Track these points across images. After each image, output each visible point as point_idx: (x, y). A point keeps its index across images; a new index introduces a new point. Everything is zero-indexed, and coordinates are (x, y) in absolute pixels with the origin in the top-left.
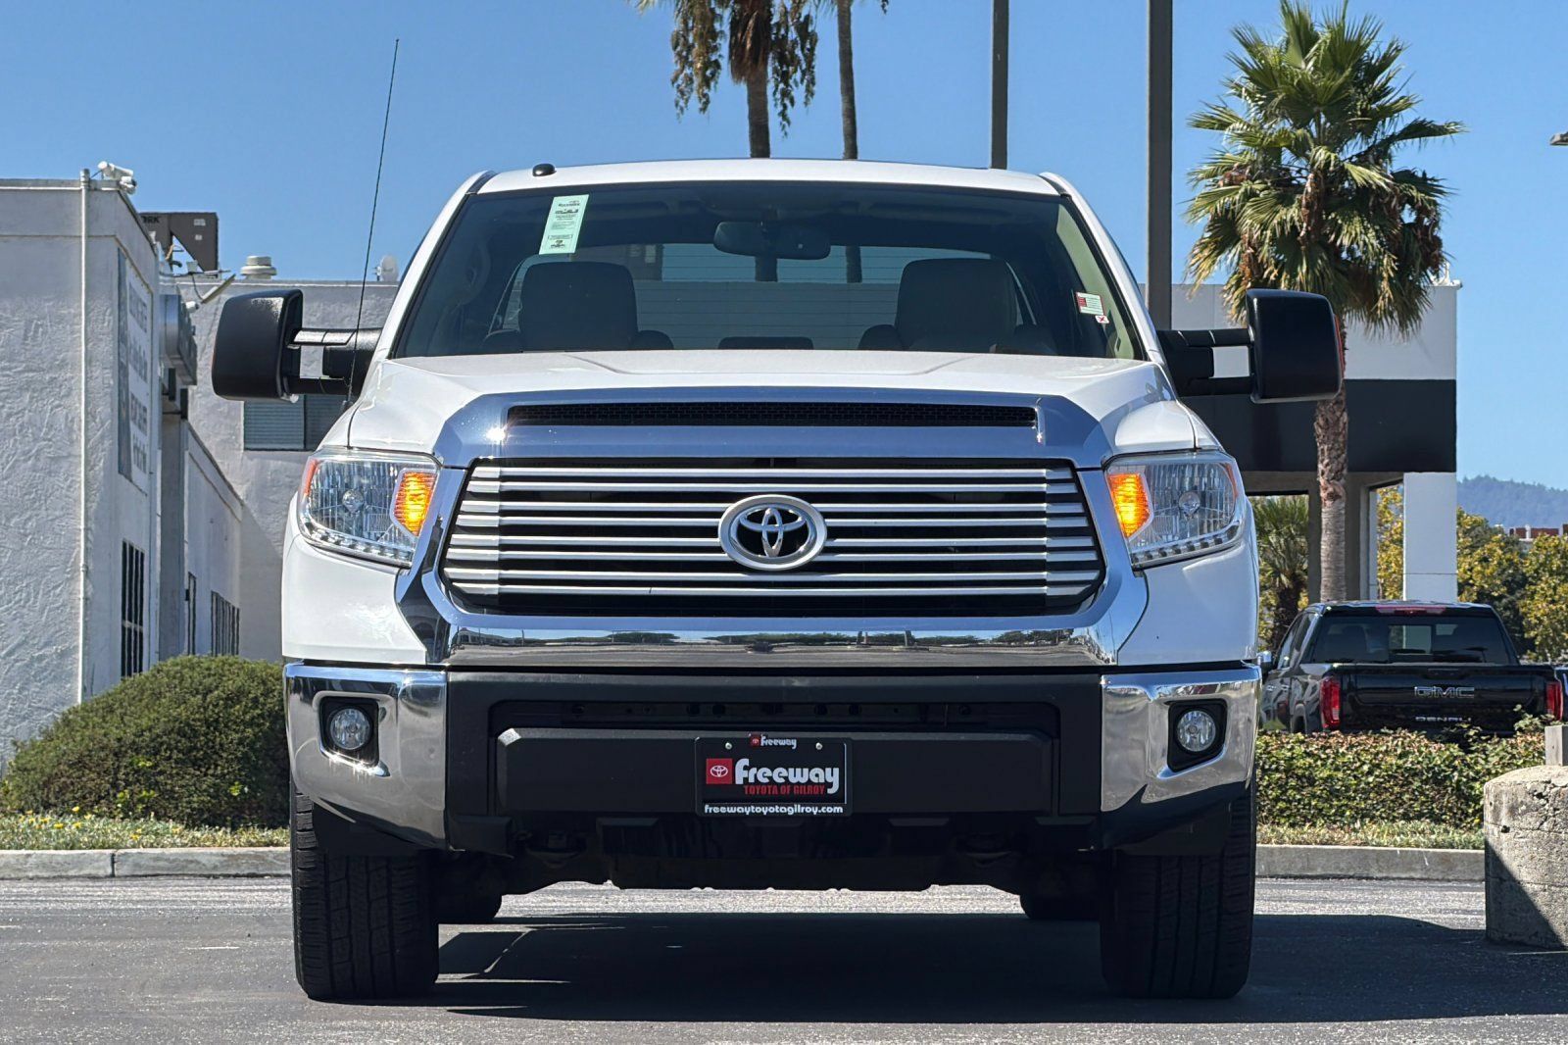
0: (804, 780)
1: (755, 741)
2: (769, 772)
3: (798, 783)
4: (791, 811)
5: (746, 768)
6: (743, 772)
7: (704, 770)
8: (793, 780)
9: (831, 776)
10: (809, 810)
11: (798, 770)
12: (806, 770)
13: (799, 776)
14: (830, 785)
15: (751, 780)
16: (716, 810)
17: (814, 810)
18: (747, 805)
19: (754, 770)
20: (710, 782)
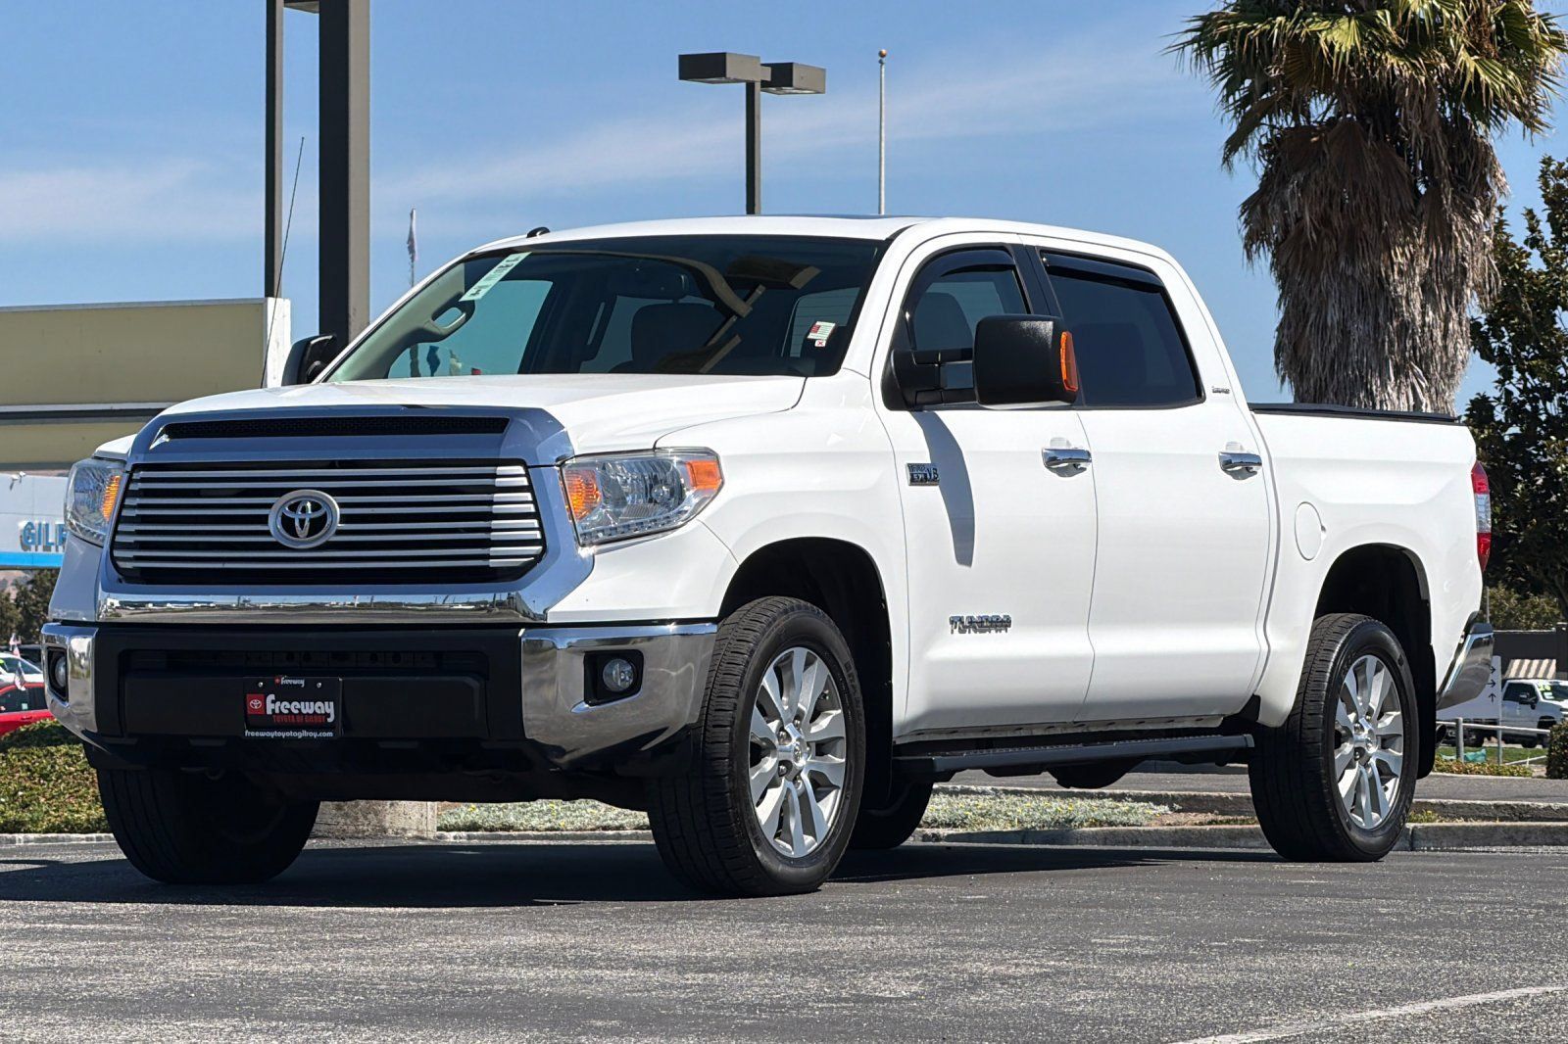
0: (311, 712)
1: (277, 681)
2: (288, 706)
3: (308, 714)
4: (300, 735)
5: (273, 702)
6: (272, 705)
7: (245, 704)
8: (304, 712)
9: (328, 708)
10: (311, 734)
11: (307, 703)
12: (312, 703)
13: (308, 708)
14: (328, 715)
15: (277, 711)
16: (253, 734)
17: (315, 735)
18: (272, 730)
19: (278, 703)
20: (249, 712)
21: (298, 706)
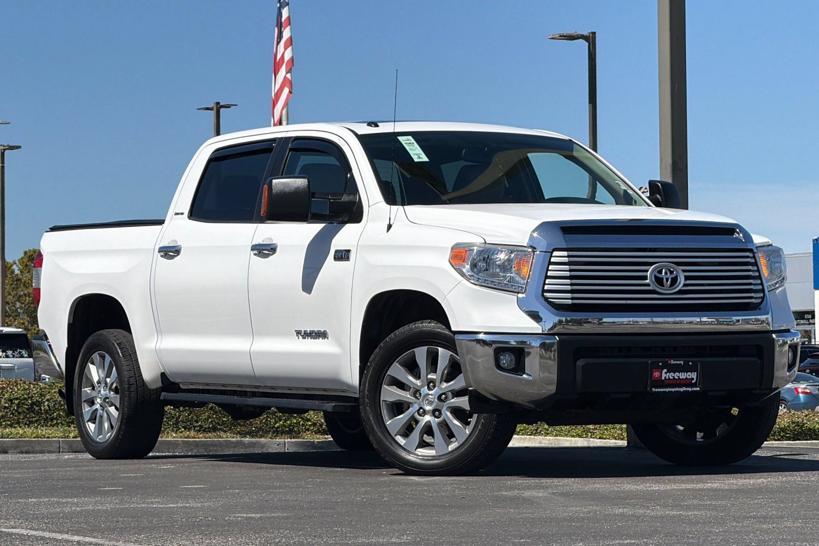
0: (684, 378)
1: (669, 362)
2: (673, 375)
3: (683, 379)
4: (682, 390)
5: (666, 373)
6: (665, 375)
7: (652, 374)
8: (681, 378)
9: (693, 375)
10: (688, 389)
11: (683, 373)
12: (685, 373)
13: (683, 376)
14: (693, 379)
15: (667, 378)
16: (657, 390)
17: (690, 389)
18: (667, 388)
19: (668, 374)
20: (653, 379)
21: (678, 375)
